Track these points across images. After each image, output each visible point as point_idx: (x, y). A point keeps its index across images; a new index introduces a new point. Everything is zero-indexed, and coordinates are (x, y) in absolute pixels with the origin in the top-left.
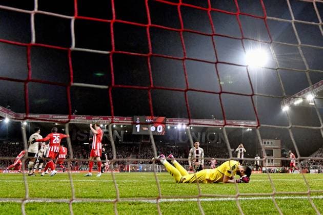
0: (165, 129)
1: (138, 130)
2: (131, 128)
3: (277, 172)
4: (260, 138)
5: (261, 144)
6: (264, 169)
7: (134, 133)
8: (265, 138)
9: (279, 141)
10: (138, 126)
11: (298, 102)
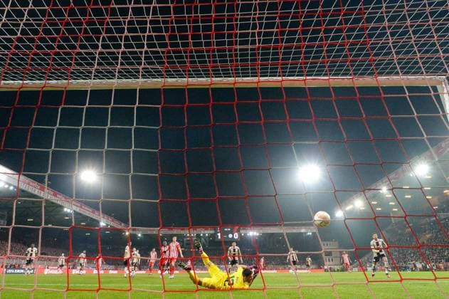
0: (240, 235)
1: (219, 237)
2: (214, 236)
3: (338, 270)
4: (320, 240)
5: (322, 245)
6: (326, 267)
7: (216, 240)
8: (325, 241)
9: (337, 242)
10: (219, 234)
11: (349, 208)
